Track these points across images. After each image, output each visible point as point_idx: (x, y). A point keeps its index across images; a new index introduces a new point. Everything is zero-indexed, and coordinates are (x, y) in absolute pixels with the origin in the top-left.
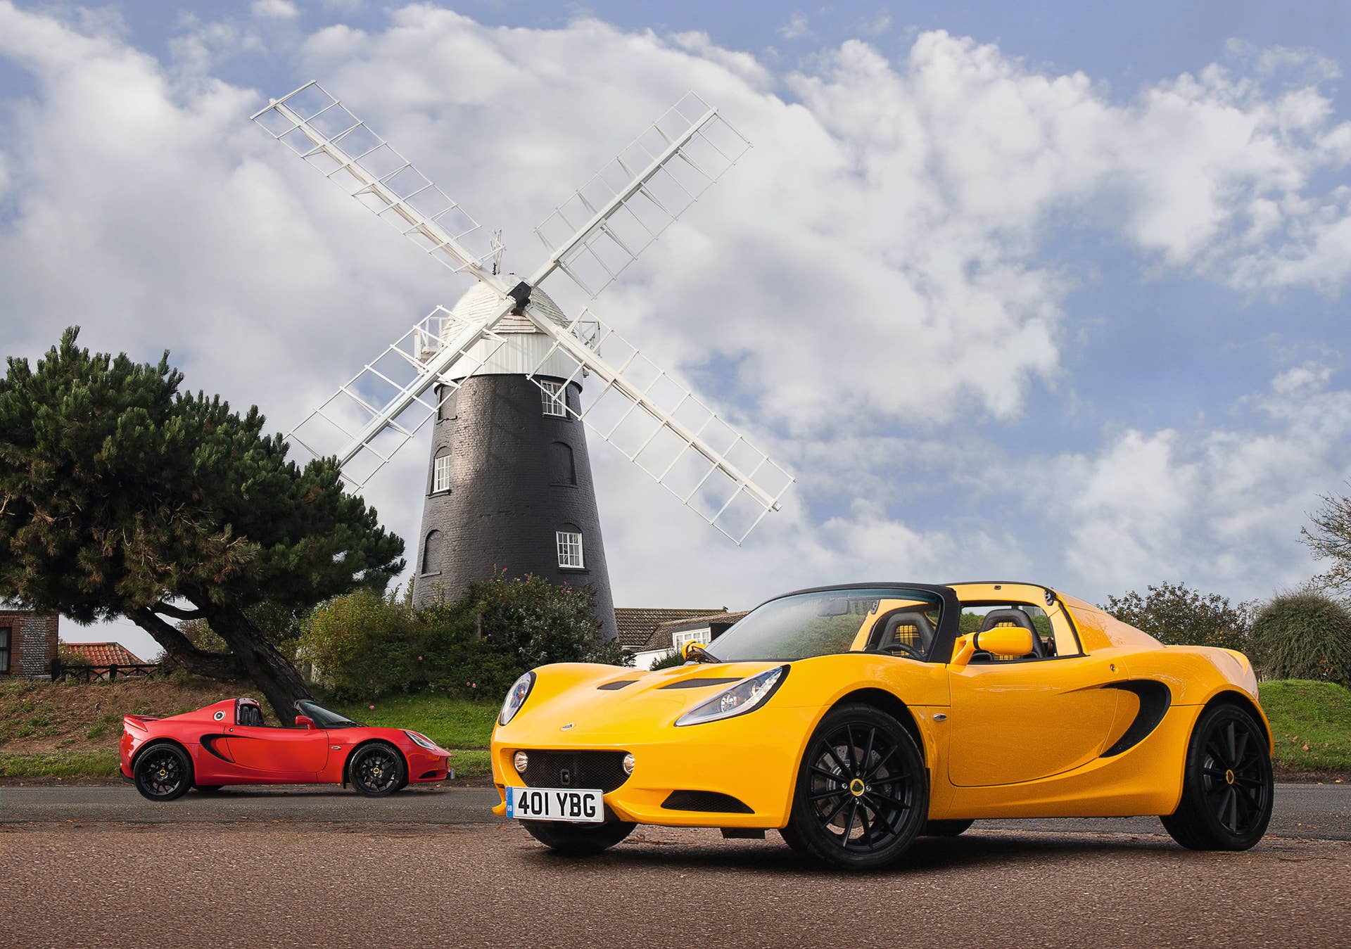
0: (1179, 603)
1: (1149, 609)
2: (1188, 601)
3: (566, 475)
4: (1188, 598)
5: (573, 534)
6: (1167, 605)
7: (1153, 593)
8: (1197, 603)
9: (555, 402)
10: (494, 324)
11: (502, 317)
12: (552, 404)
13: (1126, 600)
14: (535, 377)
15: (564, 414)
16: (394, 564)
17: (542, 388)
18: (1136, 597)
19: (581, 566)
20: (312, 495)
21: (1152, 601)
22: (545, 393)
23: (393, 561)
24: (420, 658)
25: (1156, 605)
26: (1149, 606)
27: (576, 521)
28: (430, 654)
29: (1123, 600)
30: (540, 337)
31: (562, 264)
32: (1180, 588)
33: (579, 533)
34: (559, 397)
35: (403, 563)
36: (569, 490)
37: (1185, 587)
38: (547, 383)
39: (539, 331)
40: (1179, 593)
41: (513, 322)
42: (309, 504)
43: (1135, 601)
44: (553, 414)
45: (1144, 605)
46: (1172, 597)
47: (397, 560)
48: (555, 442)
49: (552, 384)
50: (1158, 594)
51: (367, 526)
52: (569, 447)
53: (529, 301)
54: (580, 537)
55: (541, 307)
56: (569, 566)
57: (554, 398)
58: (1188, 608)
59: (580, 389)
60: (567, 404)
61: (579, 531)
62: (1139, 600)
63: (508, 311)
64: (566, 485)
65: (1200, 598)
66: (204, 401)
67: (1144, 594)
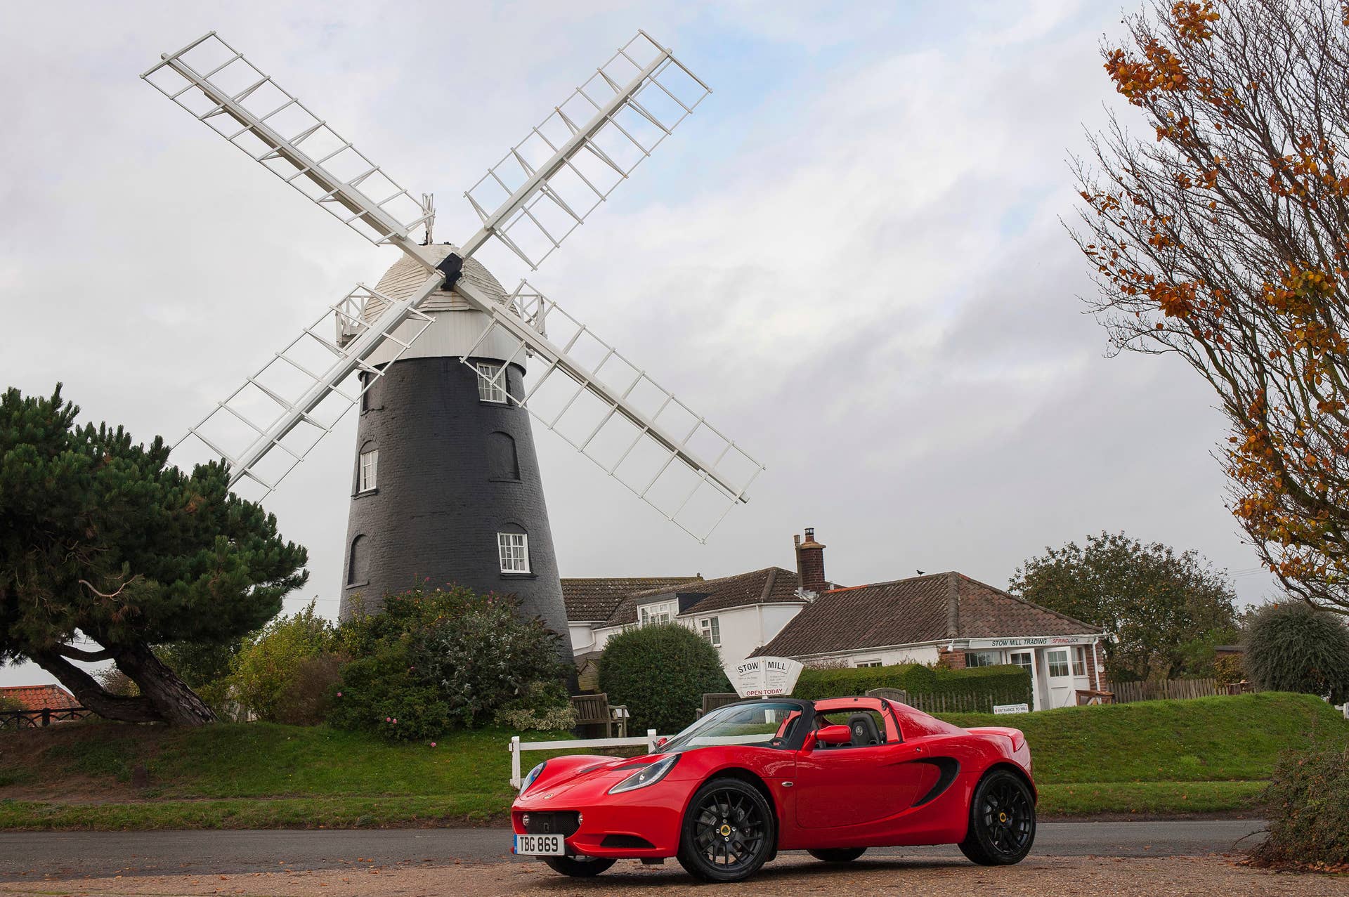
0: (1120, 553)
1: (1087, 560)
2: (1130, 551)
3: (509, 469)
4: (1130, 548)
5: (517, 535)
6: (1107, 556)
7: (1092, 544)
8: (1139, 553)
9: (494, 387)
10: (421, 302)
11: (430, 293)
12: (491, 389)
13: (1064, 551)
14: (470, 359)
15: (504, 401)
16: (295, 576)
17: (479, 373)
18: (1075, 548)
19: (527, 571)
20: (192, 505)
21: (1091, 552)
22: (481, 377)
23: (295, 573)
24: (340, 694)
25: (1095, 556)
26: (1087, 558)
27: (521, 520)
28: (351, 690)
29: (1061, 551)
30: (476, 315)
31: (498, 232)
32: (1120, 538)
33: (524, 534)
34: (498, 382)
35: (306, 575)
36: (511, 485)
37: (1125, 536)
38: (484, 366)
39: (473, 308)
40: (1120, 543)
41: (444, 300)
42: (190, 514)
43: (1074, 552)
44: (491, 400)
45: (1083, 556)
46: (1113, 547)
47: (299, 572)
48: (494, 433)
49: (490, 367)
50: (1099, 545)
51: (264, 535)
52: (511, 437)
53: (460, 275)
54: (525, 538)
55: (475, 281)
56: (513, 571)
57: (491, 382)
58: (1129, 558)
59: (524, 372)
60: (508, 390)
61: (525, 531)
62: (1078, 551)
63: (437, 286)
64: (508, 480)
65: (1142, 548)
66: (107, 433)
67: (1083, 545)
